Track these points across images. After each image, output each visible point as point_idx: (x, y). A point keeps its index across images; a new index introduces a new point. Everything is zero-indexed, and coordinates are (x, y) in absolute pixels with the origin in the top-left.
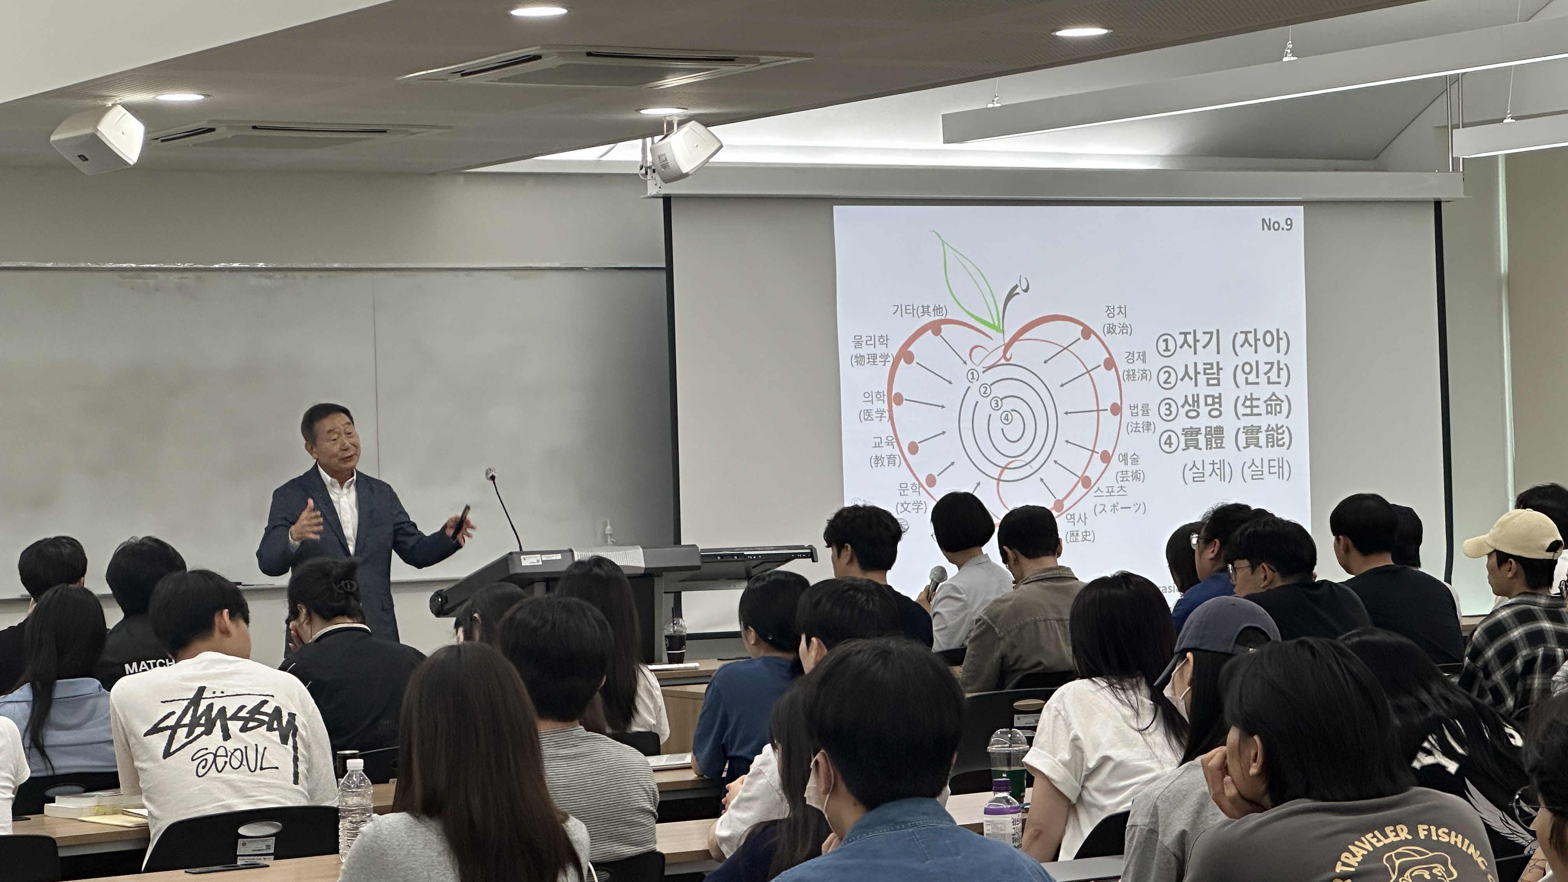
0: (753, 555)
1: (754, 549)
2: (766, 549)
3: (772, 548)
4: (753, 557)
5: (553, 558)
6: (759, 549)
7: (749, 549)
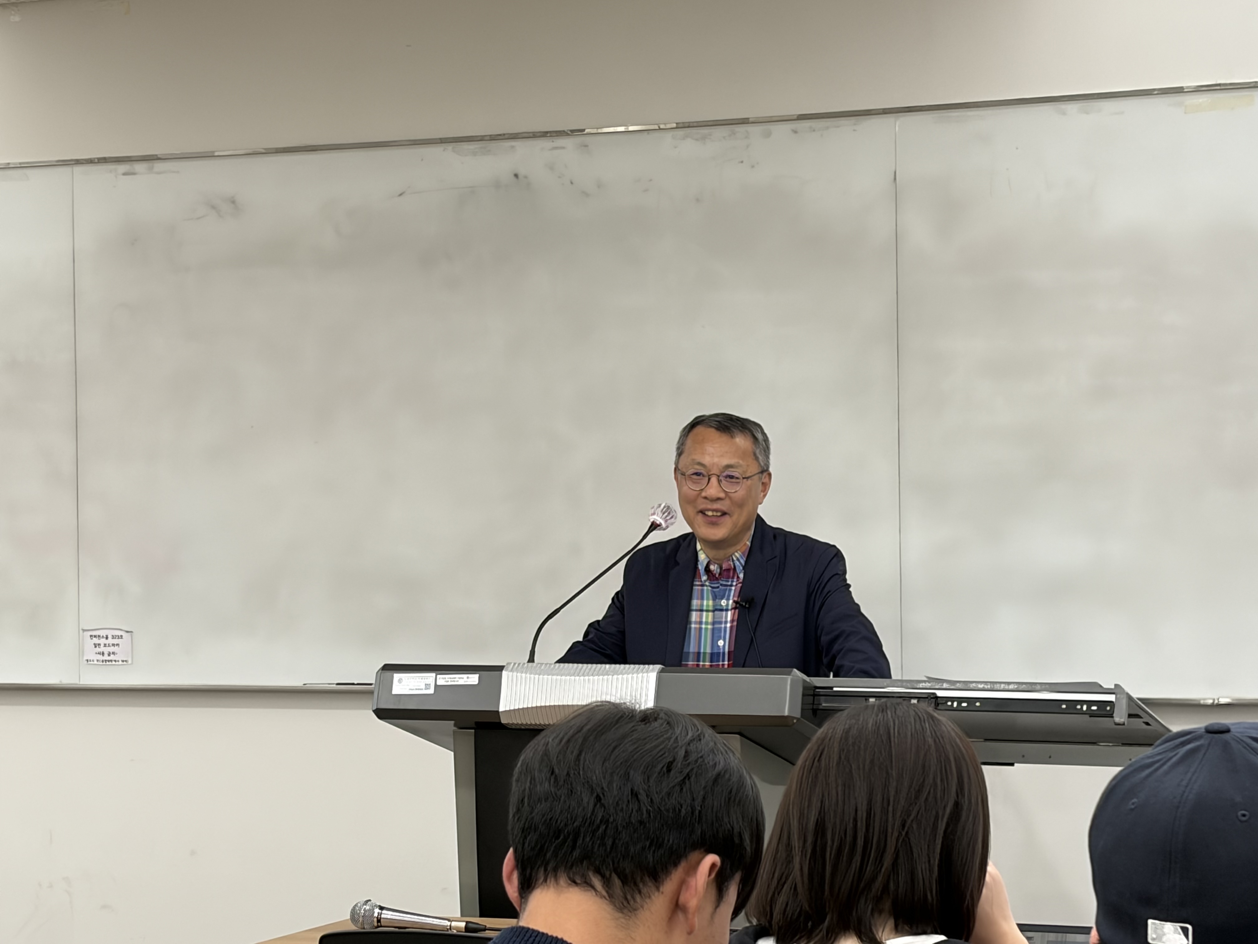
0: (960, 700)
1: (966, 685)
2: (997, 686)
3: (1011, 687)
4: (959, 704)
5: (461, 682)
6: (981, 686)
7: (953, 685)
